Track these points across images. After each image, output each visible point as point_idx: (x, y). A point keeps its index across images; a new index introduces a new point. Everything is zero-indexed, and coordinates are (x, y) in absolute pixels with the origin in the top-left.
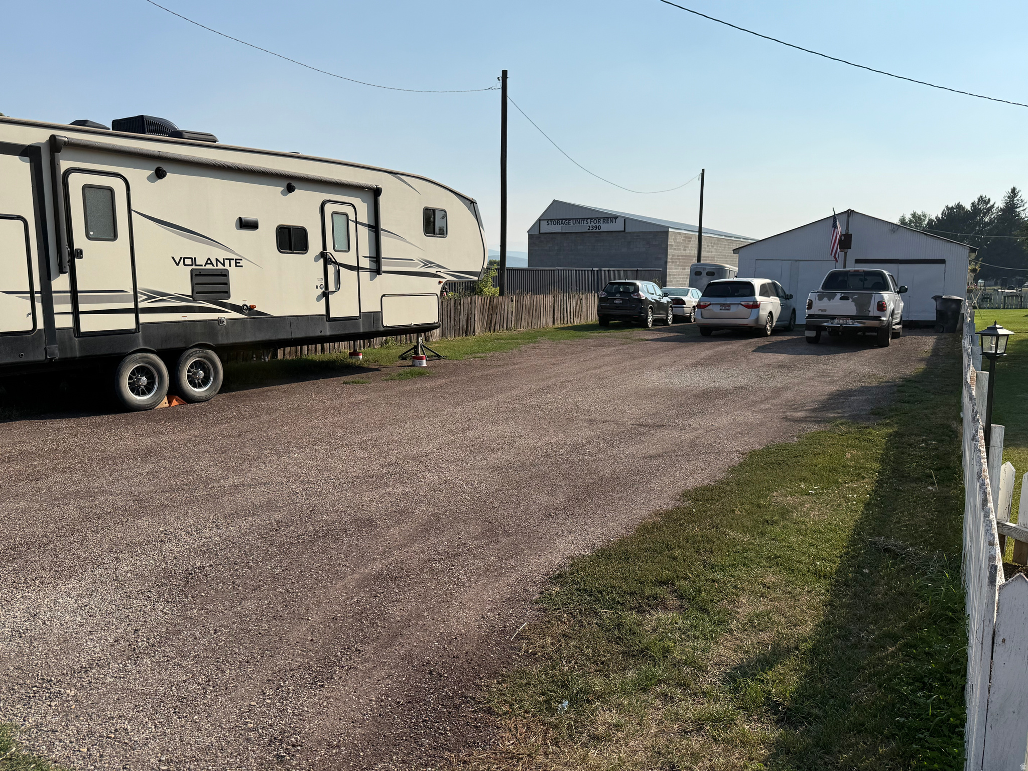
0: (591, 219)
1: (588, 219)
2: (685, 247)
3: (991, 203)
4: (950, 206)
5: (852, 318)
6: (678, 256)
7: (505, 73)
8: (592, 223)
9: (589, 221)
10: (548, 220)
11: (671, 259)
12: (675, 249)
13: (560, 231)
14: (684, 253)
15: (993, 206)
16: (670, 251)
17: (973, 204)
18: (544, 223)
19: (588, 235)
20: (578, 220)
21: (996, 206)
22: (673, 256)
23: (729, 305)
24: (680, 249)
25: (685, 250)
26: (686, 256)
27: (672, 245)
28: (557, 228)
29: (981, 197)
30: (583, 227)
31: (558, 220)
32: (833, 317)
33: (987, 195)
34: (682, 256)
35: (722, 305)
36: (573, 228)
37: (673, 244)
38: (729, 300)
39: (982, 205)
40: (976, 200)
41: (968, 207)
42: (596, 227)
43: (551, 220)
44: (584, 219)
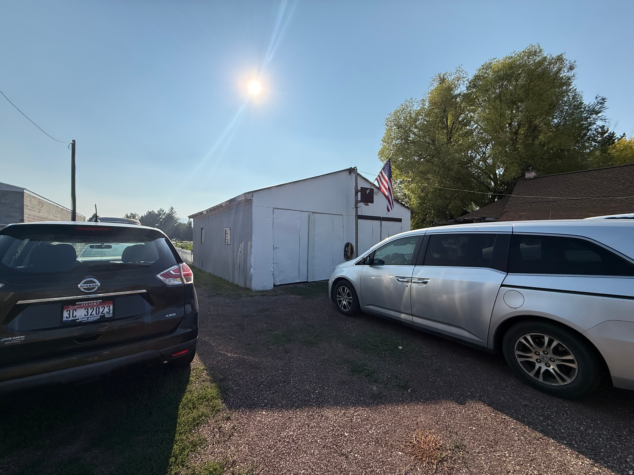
2: (39, 209)
3: (165, 212)
4: (150, 211)
6: (34, 216)
11: (28, 218)
12: (30, 210)
14: (38, 214)
16: (26, 211)
17: (158, 211)
22: (29, 215)
24: (35, 211)
25: (40, 212)
26: (40, 217)
27: (28, 206)
29: (161, 209)
33: (163, 208)
34: (37, 217)
37: (29, 204)
39: (161, 212)
40: (159, 210)
41: (156, 212)
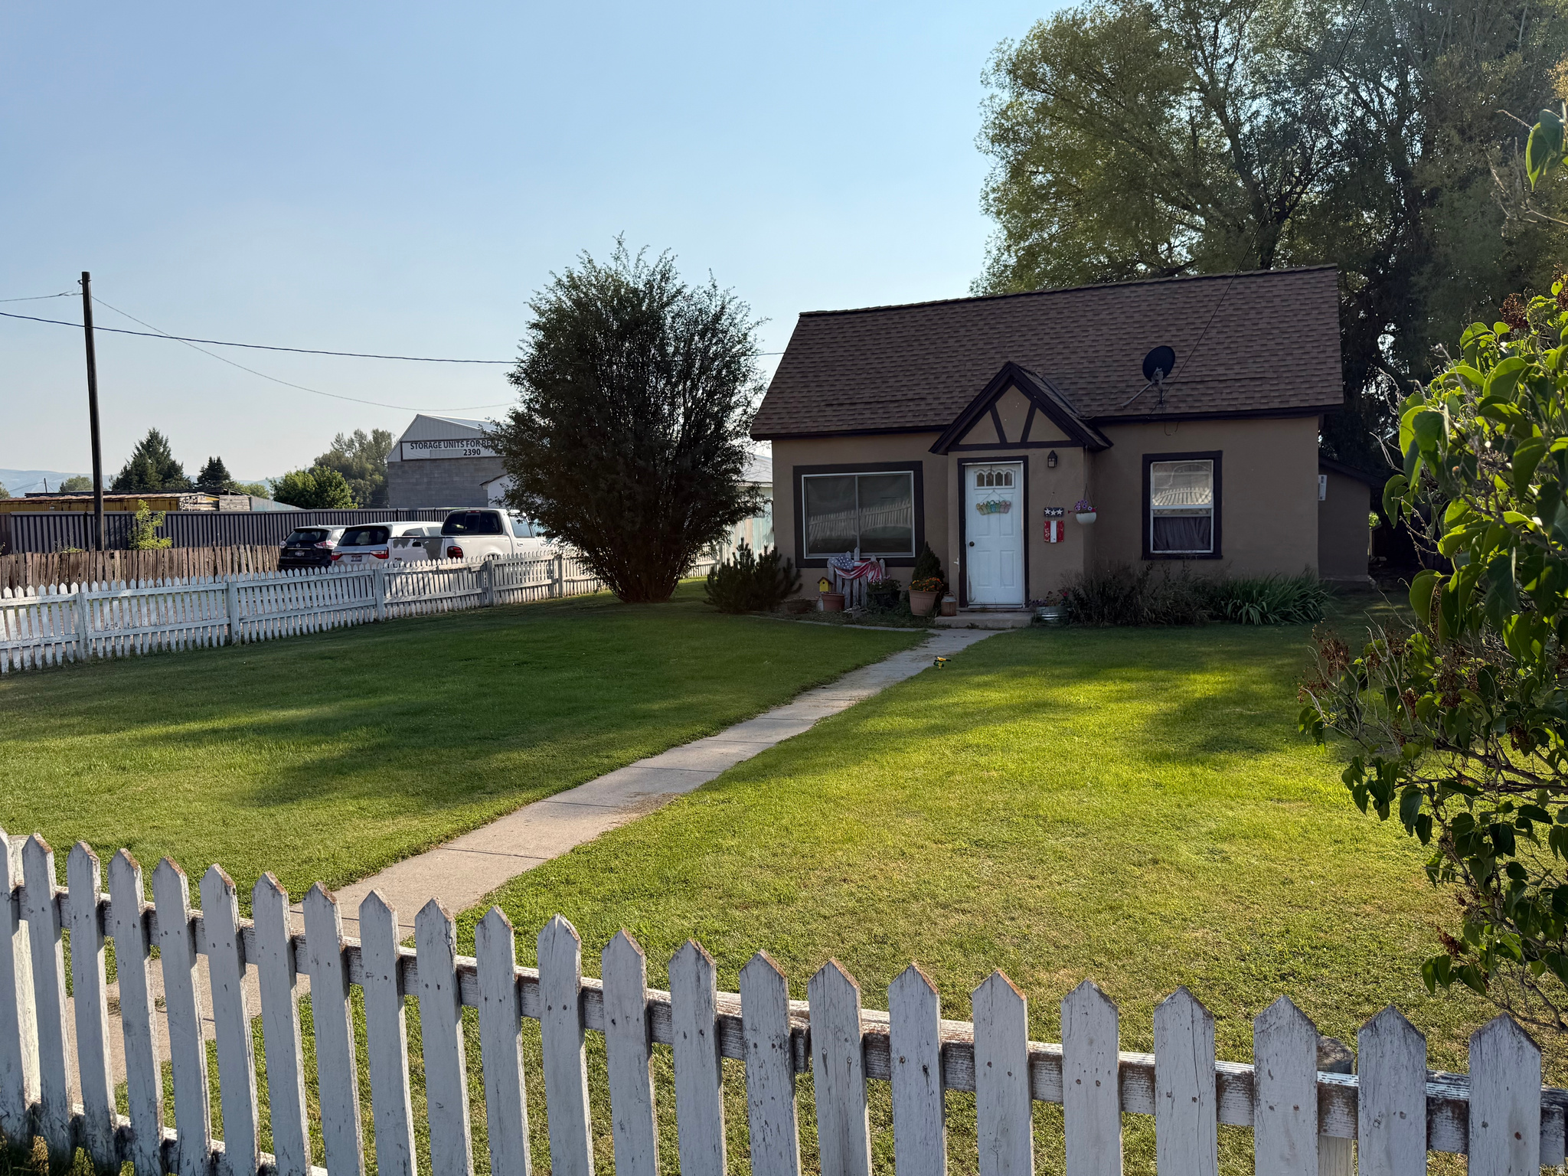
0: (467, 440)
1: (463, 440)
7: (86, 276)
8: (469, 447)
9: (465, 443)
10: (412, 442)
13: (428, 457)
18: (406, 447)
19: (465, 462)
20: (450, 442)
23: (360, 555)
28: (424, 453)
30: (458, 451)
31: (425, 441)
35: (354, 555)
36: (444, 452)
42: (475, 452)
43: (416, 442)
44: (458, 441)
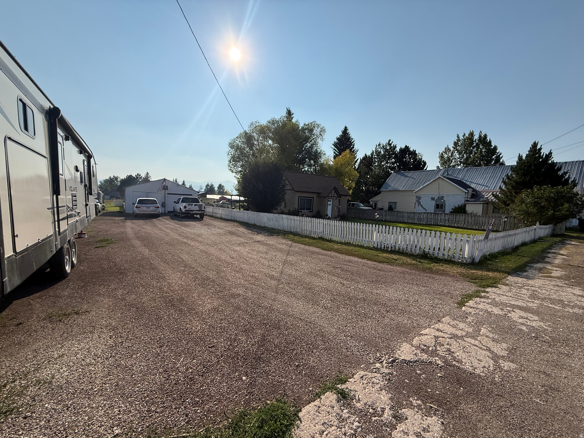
5: (198, 211)
15: (142, 177)
17: (135, 175)
21: (143, 177)
23: (149, 207)
32: (193, 211)
33: (139, 173)
35: (146, 207)
38: (149, 205)
39: (138, 176)
